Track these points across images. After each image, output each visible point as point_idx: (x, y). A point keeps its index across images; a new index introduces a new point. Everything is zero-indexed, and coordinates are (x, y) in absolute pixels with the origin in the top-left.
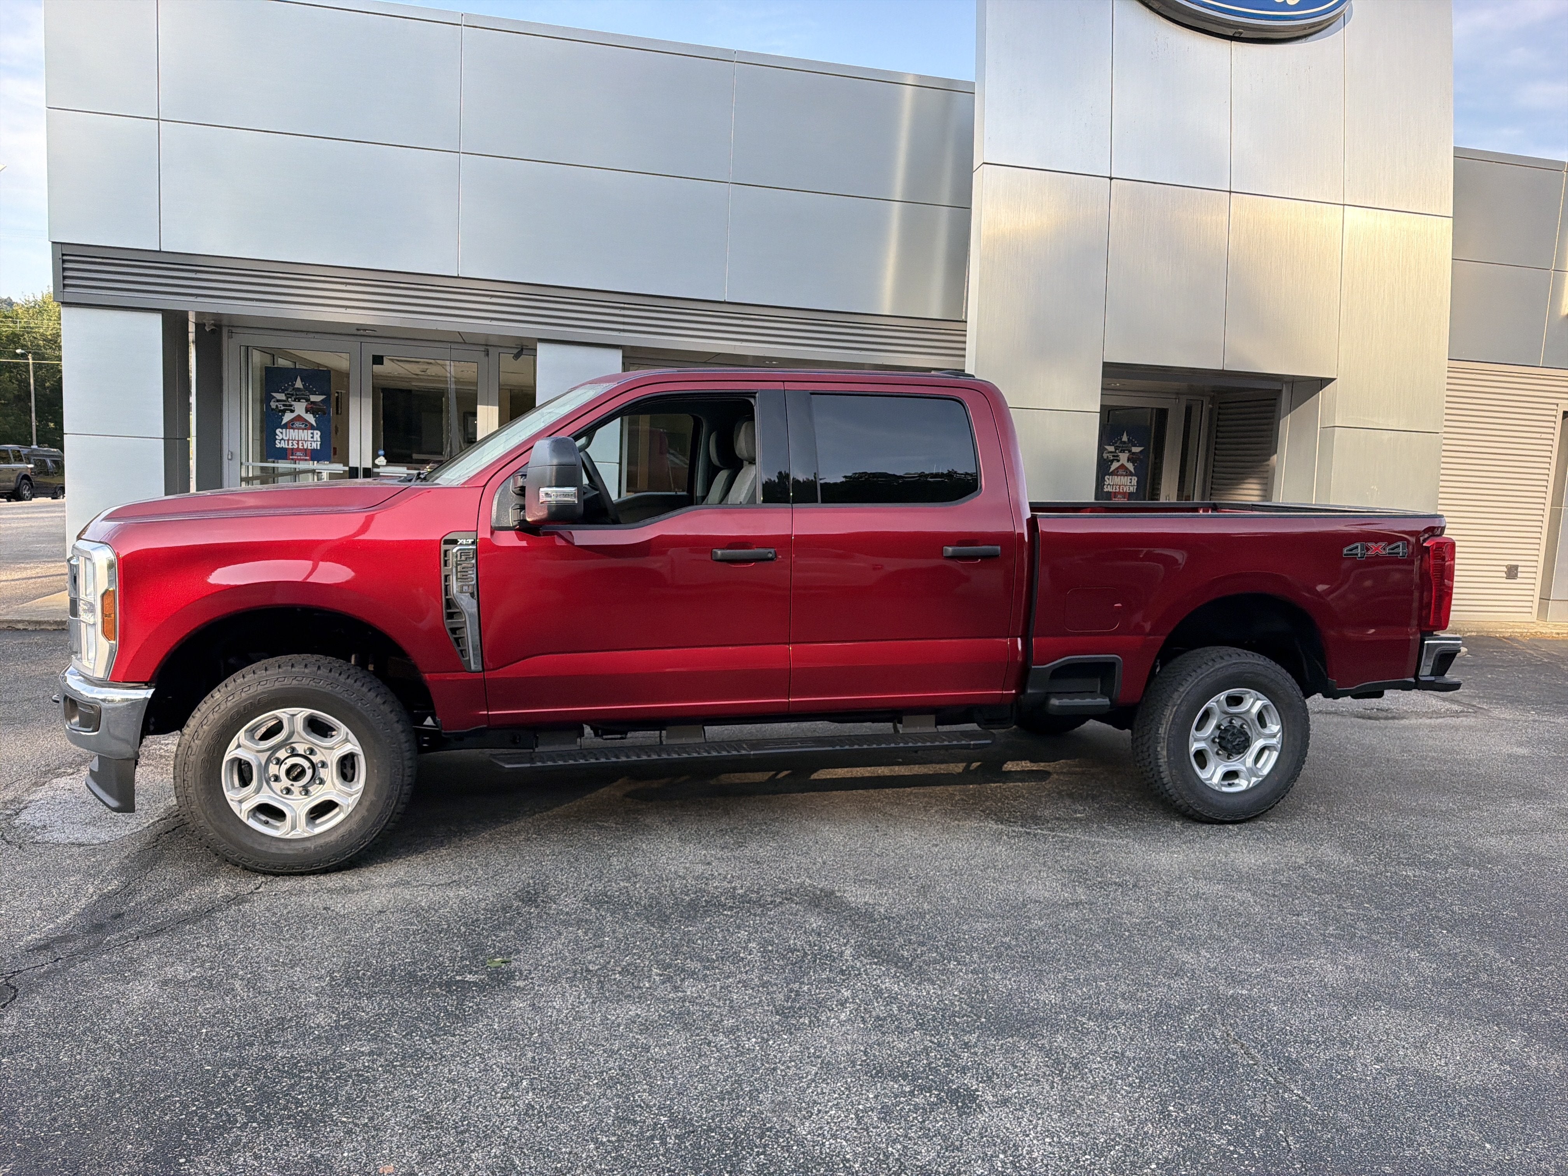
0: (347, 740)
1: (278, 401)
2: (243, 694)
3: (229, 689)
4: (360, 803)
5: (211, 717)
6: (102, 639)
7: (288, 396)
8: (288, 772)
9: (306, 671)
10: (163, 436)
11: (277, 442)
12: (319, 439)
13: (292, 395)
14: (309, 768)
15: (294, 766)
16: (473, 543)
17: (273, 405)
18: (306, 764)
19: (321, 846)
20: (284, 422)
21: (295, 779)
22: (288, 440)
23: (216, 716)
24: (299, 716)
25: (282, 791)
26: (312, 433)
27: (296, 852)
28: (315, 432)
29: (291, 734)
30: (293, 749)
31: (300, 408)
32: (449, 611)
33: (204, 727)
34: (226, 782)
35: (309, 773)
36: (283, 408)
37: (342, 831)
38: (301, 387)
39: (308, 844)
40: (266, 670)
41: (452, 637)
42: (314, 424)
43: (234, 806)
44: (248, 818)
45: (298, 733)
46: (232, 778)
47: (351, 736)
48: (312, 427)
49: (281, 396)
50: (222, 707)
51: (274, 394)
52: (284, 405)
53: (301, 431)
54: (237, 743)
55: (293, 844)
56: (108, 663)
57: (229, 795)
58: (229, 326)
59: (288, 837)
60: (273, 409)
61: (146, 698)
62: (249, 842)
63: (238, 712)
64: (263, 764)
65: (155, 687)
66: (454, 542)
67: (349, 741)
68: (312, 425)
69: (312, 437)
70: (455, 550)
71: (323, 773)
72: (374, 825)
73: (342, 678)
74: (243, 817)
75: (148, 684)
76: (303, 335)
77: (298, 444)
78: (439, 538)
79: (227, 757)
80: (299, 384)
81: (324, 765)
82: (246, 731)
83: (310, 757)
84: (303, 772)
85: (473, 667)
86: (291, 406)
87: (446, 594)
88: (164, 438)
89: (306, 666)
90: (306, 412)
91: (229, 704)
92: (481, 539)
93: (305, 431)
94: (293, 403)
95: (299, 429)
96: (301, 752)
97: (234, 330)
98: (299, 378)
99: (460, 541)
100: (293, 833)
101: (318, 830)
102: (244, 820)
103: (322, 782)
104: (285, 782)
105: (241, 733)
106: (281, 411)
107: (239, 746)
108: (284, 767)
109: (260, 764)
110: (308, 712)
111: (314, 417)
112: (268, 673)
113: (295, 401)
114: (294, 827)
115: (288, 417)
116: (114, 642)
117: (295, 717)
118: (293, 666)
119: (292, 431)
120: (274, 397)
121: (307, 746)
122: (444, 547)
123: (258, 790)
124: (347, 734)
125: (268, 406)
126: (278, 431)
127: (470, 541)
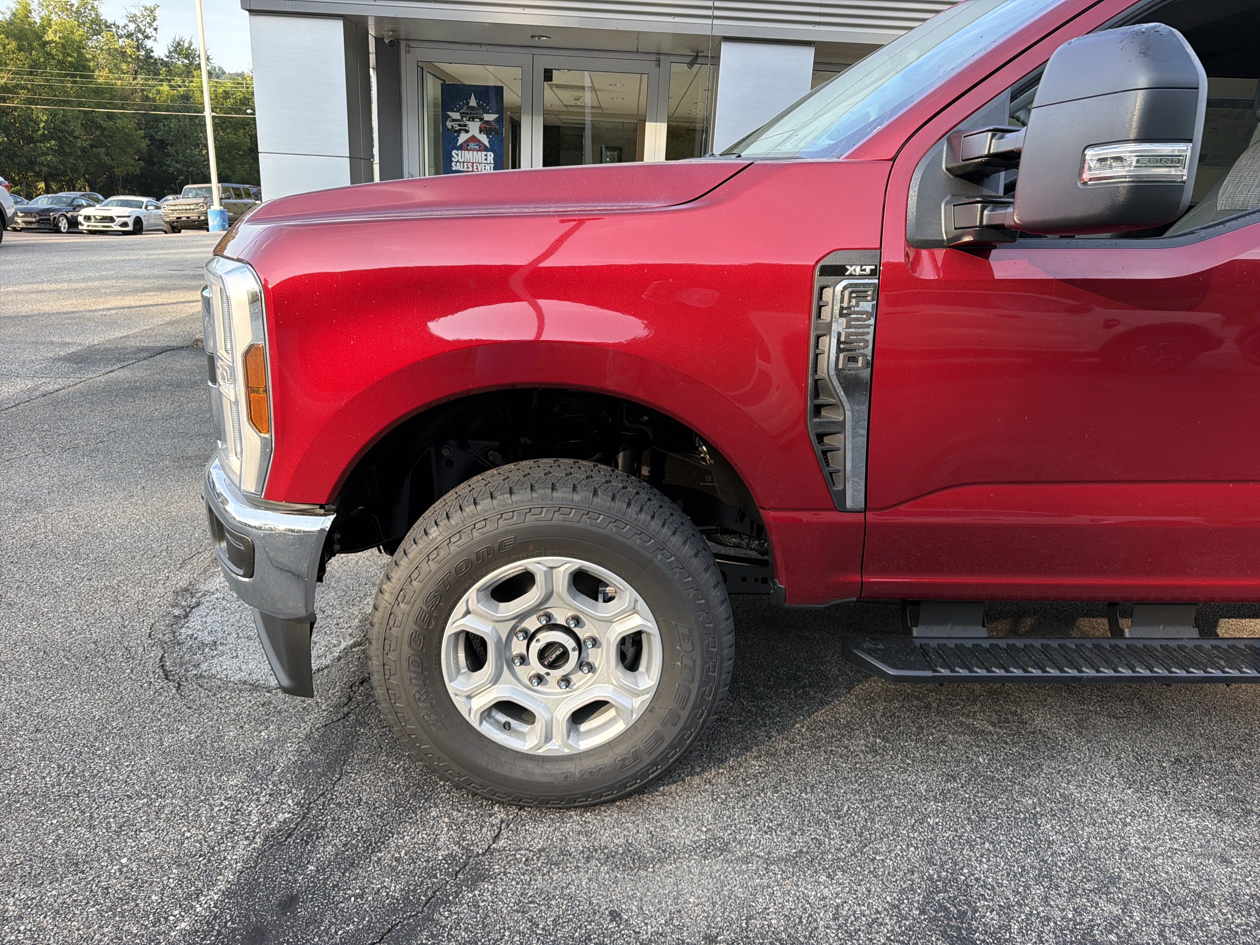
0: (634, 611)
1: (454, 120)
2: (476, 533)
3: (453, 522)
4: (651, 709)
5: (425, 567)
6: (248, 430)
7: (463, 115)
8: (542, 655)
9: (576, 497)
10: (348, 155)
11: (453, 164)
12: (492, 162)
13: (467, 114)
14: (574, 649)
15: (550, 646)
16: (873, 273)
17: (449, 124)
18: (569, 643)
19: (590, 773)
20: (459, 143)
21: (553, 665)
22: (464, 162)
23: (433, 566)
24: (562, 569)
25: (530, 680)
26: (486, 155)
27: (551, 779)
28: (489, 153)
29: (548, 597)
30: (549, 617)
31: (474, 128)
32: (817, 402)
33: (414, 583)
34: (448, 665)
35: (574, 656)
36: (458, 128)
37: (621, 751)
38: (476, 105)
39: (569, 767)
40: (511, 492)
41: (818, 448)
42: (488, 145)
43: (459, 702)
44: (481, 723)
45: (559, 596)
46: (456, 659)
47: (642, 604)
48: (486, 149)
49: (456, 115)
50: (442, 553)
51: (449, 113)
52: (459, 125)
53: (475, 152)
54: (464, 609)
55: (548, 766)
56: (260, 471)
57: (451, 687)
58: (406, 40)
59: (540, 752)
60: (448, 130)
61: (322, 530)
62: (482, 760)
63: (467, 562)
64: (504, 640)
65: (336, 511)
66: (839, 271)
67: (636, 612)
68: (485, 146)
69: (486, 160)
70: (839, 287)
71: (593, 655)
72: (672, 747)
73: (632, 511)
74: (474, 721)
75: (325, 510)
76: (478, 47)
77: (473, 166)
78: (812, 263)
79: (451, 629)
80: (473, 102)
81: (595, 642)
82: (479, 590)
83: (577, 630)
84: (564, 655)
85: (849, 504)
86: (466, 125)
87: (815, 371)
88: (350, 157)
89: (574, 488)
90: (480, 133)
91: (453, 548)
92: (887, 265)
93: (479, 153)
94: (468, 123)
95: (473, 150)
96: (561, 621)
97: (412, 44)
98: (473, 95)
99: (850, 270)
100: (548, 746)
101: (585, 744)
102: (475, 725)
103: (592, 668)
104: (536, 667)
105: (472, 594)
106: (456, 131)
107: (468, 612)
108: (536, 647)
109: (500, 639)
110: (576, 564)
111: (488, 137)
112: (515, 498)
113: (469, 120)
114: (548, 738)
115: (463, 138)
116: (267, 436)
117: (554, 570)
118: (553, 488)
119: (466, 152)
120: (450, 117)
121: (570, 614)
122: (818, 281)
123: (496, 679)
124: (636, 601)
125: (445, 126)
126: (454, 152)
127: (868, 269)
